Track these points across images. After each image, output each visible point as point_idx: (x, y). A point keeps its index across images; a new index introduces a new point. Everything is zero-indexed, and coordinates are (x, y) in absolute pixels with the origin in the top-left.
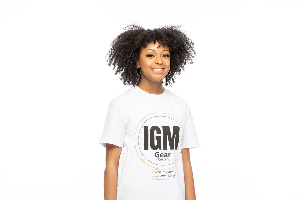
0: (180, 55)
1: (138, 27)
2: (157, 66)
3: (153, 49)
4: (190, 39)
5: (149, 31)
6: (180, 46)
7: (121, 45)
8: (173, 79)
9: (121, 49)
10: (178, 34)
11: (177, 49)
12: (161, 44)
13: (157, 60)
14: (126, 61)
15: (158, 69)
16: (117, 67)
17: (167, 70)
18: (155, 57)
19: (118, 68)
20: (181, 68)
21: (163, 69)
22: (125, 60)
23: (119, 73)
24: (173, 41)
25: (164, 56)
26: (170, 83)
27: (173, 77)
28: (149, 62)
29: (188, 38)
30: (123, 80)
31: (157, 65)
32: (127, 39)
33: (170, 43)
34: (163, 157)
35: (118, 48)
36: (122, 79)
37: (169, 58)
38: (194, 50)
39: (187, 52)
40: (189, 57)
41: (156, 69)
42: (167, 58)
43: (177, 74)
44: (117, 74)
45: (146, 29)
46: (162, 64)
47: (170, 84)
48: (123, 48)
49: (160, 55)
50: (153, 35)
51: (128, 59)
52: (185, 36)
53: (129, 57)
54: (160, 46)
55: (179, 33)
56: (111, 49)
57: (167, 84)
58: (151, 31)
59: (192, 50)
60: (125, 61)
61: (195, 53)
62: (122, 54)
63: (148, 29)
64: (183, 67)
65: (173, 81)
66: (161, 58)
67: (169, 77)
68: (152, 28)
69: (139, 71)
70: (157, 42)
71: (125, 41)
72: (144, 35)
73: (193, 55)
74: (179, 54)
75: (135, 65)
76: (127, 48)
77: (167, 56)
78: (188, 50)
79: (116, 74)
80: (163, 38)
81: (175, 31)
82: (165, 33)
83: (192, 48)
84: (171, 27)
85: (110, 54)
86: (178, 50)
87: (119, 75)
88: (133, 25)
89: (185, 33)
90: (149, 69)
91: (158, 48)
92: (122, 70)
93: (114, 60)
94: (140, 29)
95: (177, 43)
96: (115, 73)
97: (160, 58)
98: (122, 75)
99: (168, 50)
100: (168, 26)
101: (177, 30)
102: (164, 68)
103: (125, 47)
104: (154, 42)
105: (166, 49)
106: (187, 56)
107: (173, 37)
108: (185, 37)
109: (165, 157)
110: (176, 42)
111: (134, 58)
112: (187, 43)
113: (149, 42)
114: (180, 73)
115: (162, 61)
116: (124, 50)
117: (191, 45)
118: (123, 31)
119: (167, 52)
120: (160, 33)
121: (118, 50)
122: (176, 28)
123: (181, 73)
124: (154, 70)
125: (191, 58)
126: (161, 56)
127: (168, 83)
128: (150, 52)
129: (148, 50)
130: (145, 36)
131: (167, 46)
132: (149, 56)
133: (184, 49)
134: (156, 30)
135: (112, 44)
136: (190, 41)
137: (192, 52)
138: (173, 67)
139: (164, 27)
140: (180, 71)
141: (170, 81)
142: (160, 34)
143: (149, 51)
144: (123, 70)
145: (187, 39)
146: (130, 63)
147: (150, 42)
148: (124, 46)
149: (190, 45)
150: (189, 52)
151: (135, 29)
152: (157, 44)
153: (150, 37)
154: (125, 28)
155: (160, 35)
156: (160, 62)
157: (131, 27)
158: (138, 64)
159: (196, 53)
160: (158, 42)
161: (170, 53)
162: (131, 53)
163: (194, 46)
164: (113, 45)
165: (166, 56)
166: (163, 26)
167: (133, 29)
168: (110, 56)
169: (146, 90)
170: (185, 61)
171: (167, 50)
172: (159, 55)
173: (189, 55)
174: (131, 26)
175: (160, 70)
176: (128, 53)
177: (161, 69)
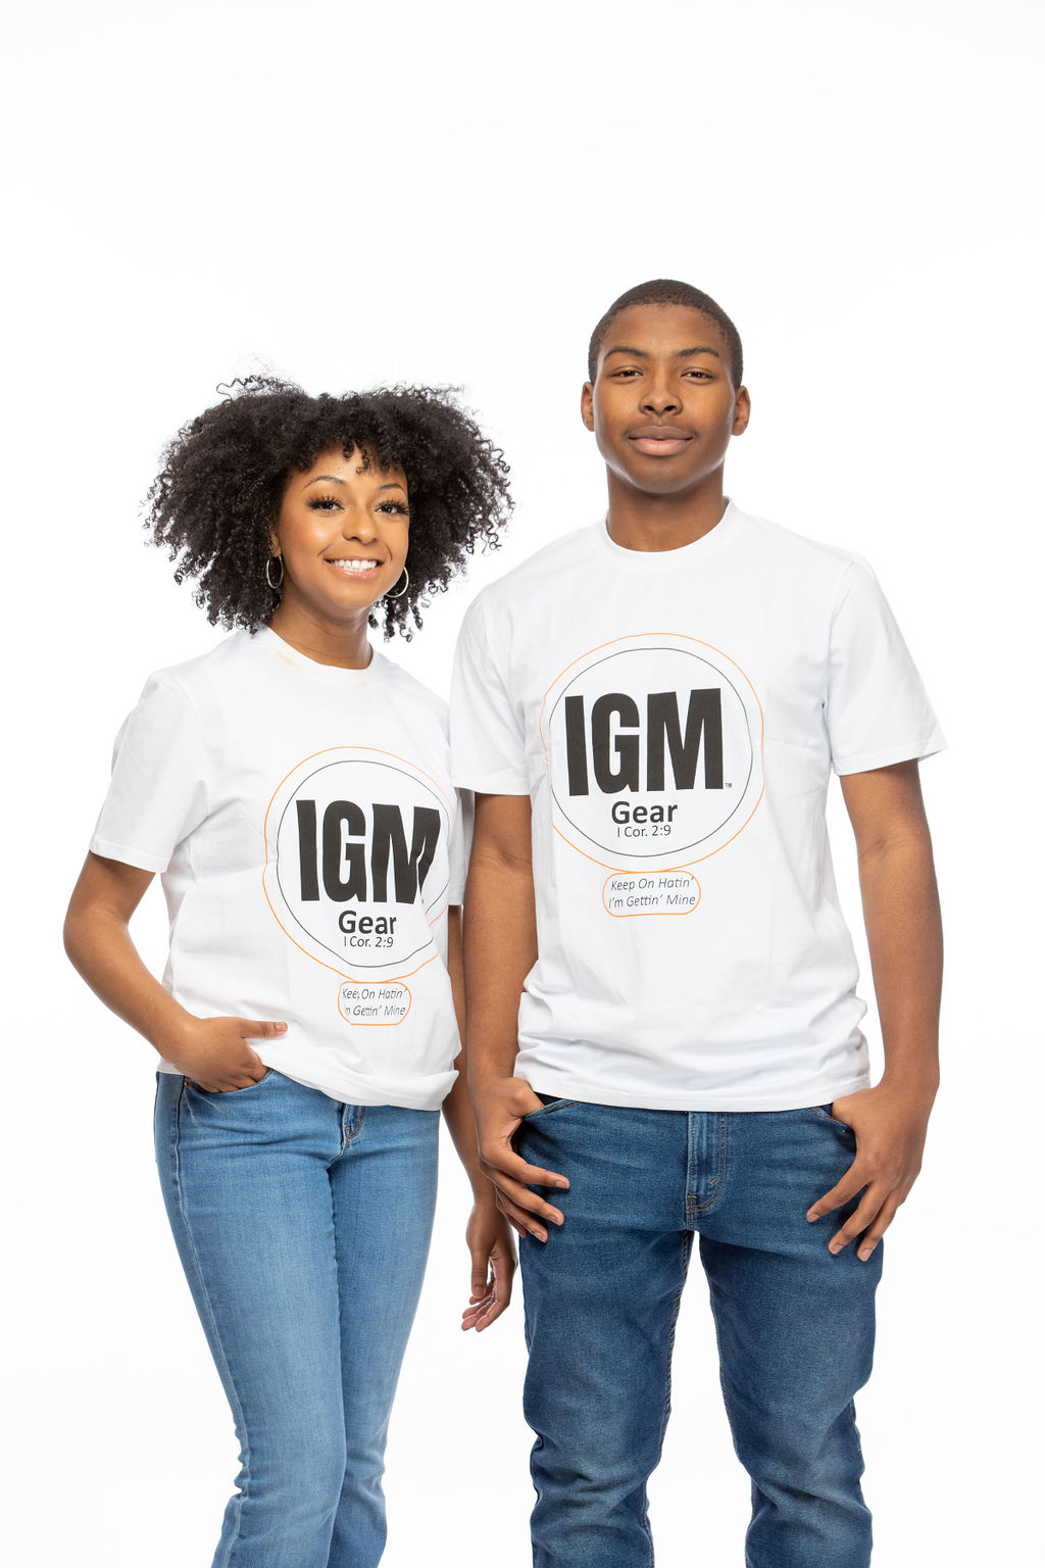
0: (449, 507)
1: (282, 386)
2: (354, 548)
3: (340, 477)
4: (496, 447)
5: (327, 404)
6: (453, 473)
7: (207, 460)
8: (415, 611)
9: (207, 475)
10: (448, 422)
11: (440, 482)
12: (371, 458)
13: (355, 525)
14: (228, 526)
15: (356, 563)
16: (185, 549)
17: (395, 569)
18: (347, 509)
19: (188, 555)
20: (452, 566)
21: (379, 563)
22: (222, 519)
23: (194, 575)
24: (424, 447)
25: (385, 508)
26: (403, 627)
27: (420, 600)
28: (320, 530)
29: (487, 441)
30: (208, 603)
31: (354, 544)
32: (233, 433)
33: (413, 458)
34: (370, 931)
35: (197, 469)
36: (202, 600)
37: (407, 518)
38: (508, 495)
39: (481, 500)
40: (485, 521)
41: (348, 563)
42: (398, 517)
43: (433, 590)
44: (184, 577)
45: (313, 393)
46: (375, 541)
47: (406, 632)
48: (215, 470)
49: (368, 506)
50: (343, 421)
51: (238, 515)
52: (477, 433)
53: (242, 507)
54: (366, 466)
55: (449, 417)
56: (163, 476)
57: (390, 632)
58: (334, 402)
59: (503, 493)
60: (222, 524)
61: (513, 506)
62: (214, 496)
63: (325, 396)
64: (461, 560)
65: (417, 618)
66: (371, 516)
67: (399, 603)
68: (337, 392)
69: (280, 567)
70: (356, 450)
71: (222, 439)
72: (305, 420)
73: (505, 513)
74: (446, 503)
75: (261, 539)
76: (233, 471)
77: (398, 512)
78: (487, 491)
79: (178, 579)
80: (382, 433)
81: (435, 408)
82: (390, 412)
83: (501, 483)
84: (419, 392)
85: (158, 495)
86: (445, 487)
87: (193, 583)
88: (259, 378)
89: (477, 420)
90: (318, 562)
91: (359, 472)
92: (203, 564)
93: (172, 522)
94: (289, 392)
95: (439, 459)
96: (176, 577)
97: (365, 517)
98: (204, 585)
99: (403, 483)
100: (408, 386)
101: (444, 403)
102: (380, 558)
103: (224, 467)
104: (345, 450)
105: (391, 481)
106: (479, 516)
107: (427, 433)
108: (477, 438)
109: (377, 931)
110: (435, 452)
111: (259, 511)
112: (485, 464)
113: (324, 447)
114: (445, 584)
115: (376, 527)
116: (221, 478)
117: (500, 473)
118: (214, 401)
119: (400, 495)
120: (374, 413)
121: (196, 479)
122: (439, 398)
123: (449, 584)
124: (342, 563)
125: (496, 525)
126: (373, 509)
127: (396, 626)
128: (324, 488)
129: (319, 479)
130: (312, 424)
131: (396, 469)
132: (322, 504)
133: (469, 484)
134: (356, 401)
135: (167, 455)
136: (495, 455)
137: (503, 501)
138: (421, 560)
139: (390, 390)
140: (445, 576)
141: (403, 619)
142: (371, 415)
143: (323, 484)
144: (211, 563)
145: (485, 446)
146: (241, 533)
147: (328, 447)
148: (219, 463)
149: (494, 473)
150: (489, 501)
151: (267, 391)
152: (357, 459)
153: (330, 429)
154: (222, 388)
155: (372, 419)
156: (366, 532)
157: (250, 386)
158: (274, 539)
159: (516, 507)
160: (360, 447)
161: (411, 498)
162: (247, 491)
163: (509, 477)
164: (172, 461)
165: (394, 511)
166: (384, 385)
167: (259, 393)
168: (158, 505)
169: (306, 649)
170: (469, 537)
171: (396, 485)
172: (361, 502)
173: (488, 510)
174: (248, 380)
175: (366, 565)
176: (235, 491)
177: (370, 560)
